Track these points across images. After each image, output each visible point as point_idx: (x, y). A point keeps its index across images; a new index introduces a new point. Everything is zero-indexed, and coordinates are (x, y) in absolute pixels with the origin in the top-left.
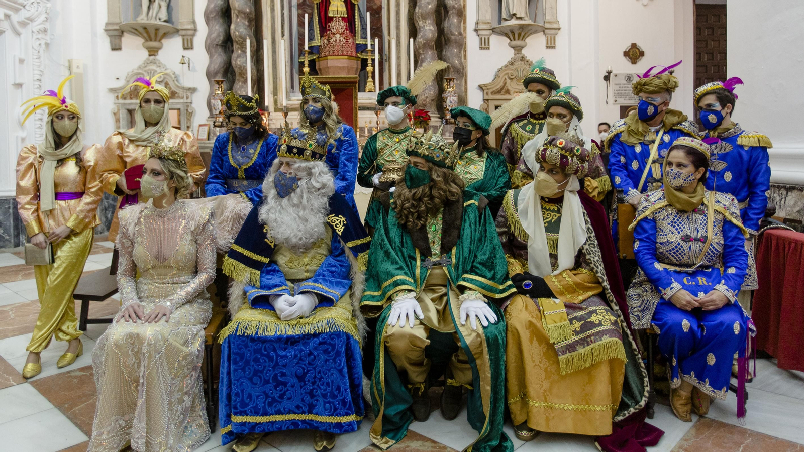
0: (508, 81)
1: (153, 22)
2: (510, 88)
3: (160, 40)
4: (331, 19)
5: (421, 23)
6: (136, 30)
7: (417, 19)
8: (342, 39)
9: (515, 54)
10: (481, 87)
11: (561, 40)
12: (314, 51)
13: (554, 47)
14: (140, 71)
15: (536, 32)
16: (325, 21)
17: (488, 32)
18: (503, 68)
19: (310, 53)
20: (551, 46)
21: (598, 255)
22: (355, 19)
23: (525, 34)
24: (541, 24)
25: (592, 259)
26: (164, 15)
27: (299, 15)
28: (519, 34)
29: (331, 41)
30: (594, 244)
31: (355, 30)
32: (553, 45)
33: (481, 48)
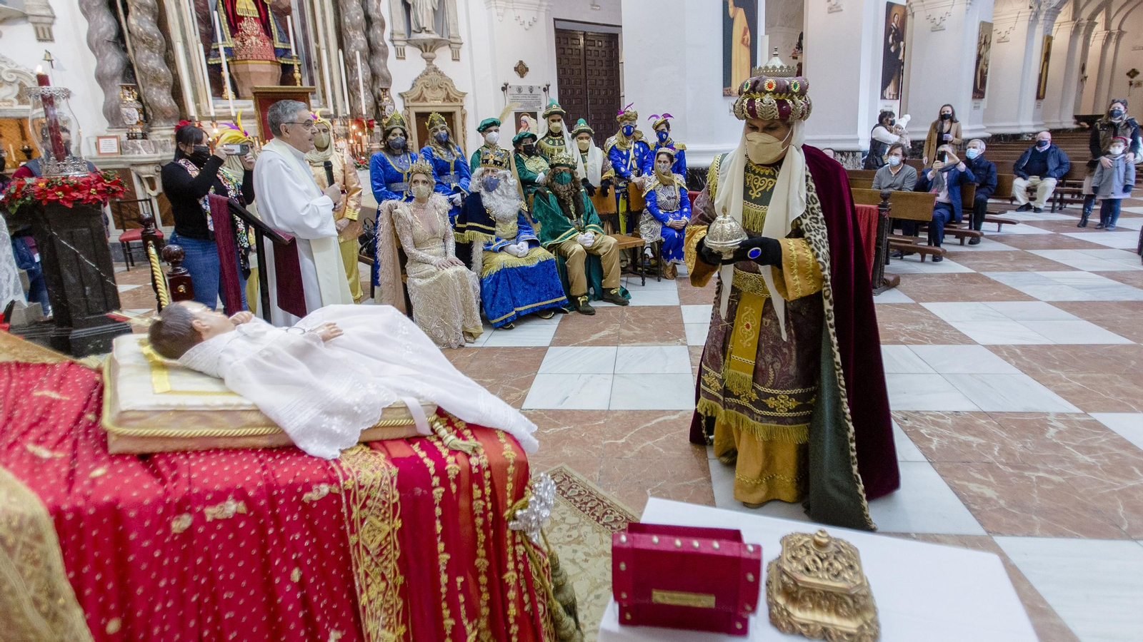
0: (425, 90)
4: (241, 18)
7: (346, 28)
8: (258, 41)
9: (428, 65)
10: (401, 95)
11: (464, 53)
12: (229, 52)
13: (458, 60)
15: (444, 45)
16: (235, 20)
17: (403, 43)
18: (419, 77)
20: (456, 59)
21: (822, 233)
22: (269, 21)
23: (435, 47)
24: (447, 38)
25: (813, 238)
28: (431, 47)
29: (247, 43)
30: (817, 219)
31: (272, 33)
33: (397, 58)
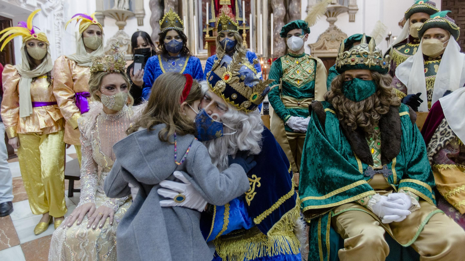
0: (326, 42)
1: (121, 9)
2: (327, 46)
3: (125, 21)
4: (221, 6)
5: (276, 6)
6: (112, 14)
7: (274, 4)
9: (330, 26)
10: (309, 46)
11: (359, 17)
12: (212, 25)
13: (354, 21)
14: (114, 38)
16: (218, 7)
18: (323, 34)
19: (210, 26)
22: (235, 6)
23: (337, 13)
24: (347, 7)
26: (127, 6)
27: (203, 5)
28: (333, 13)
31: (235, 12)
32: (353, 20)
